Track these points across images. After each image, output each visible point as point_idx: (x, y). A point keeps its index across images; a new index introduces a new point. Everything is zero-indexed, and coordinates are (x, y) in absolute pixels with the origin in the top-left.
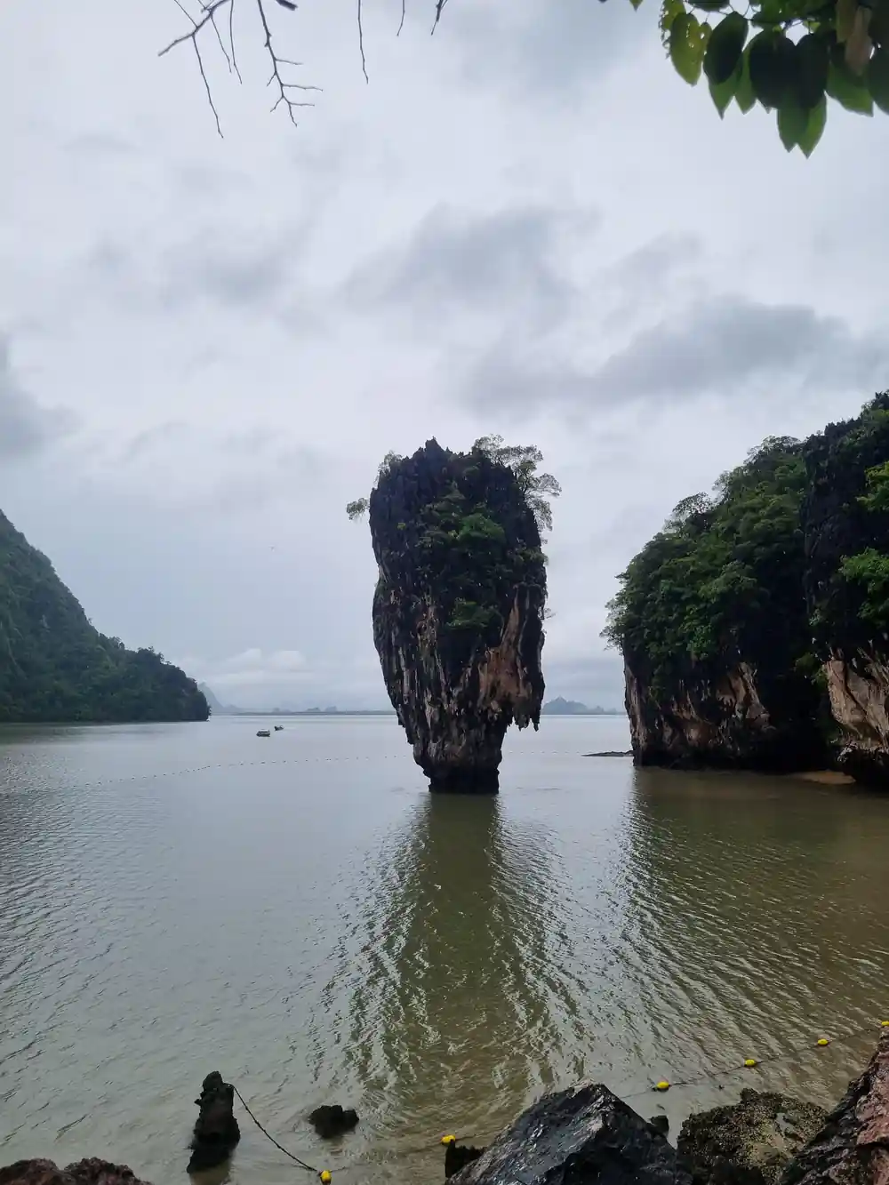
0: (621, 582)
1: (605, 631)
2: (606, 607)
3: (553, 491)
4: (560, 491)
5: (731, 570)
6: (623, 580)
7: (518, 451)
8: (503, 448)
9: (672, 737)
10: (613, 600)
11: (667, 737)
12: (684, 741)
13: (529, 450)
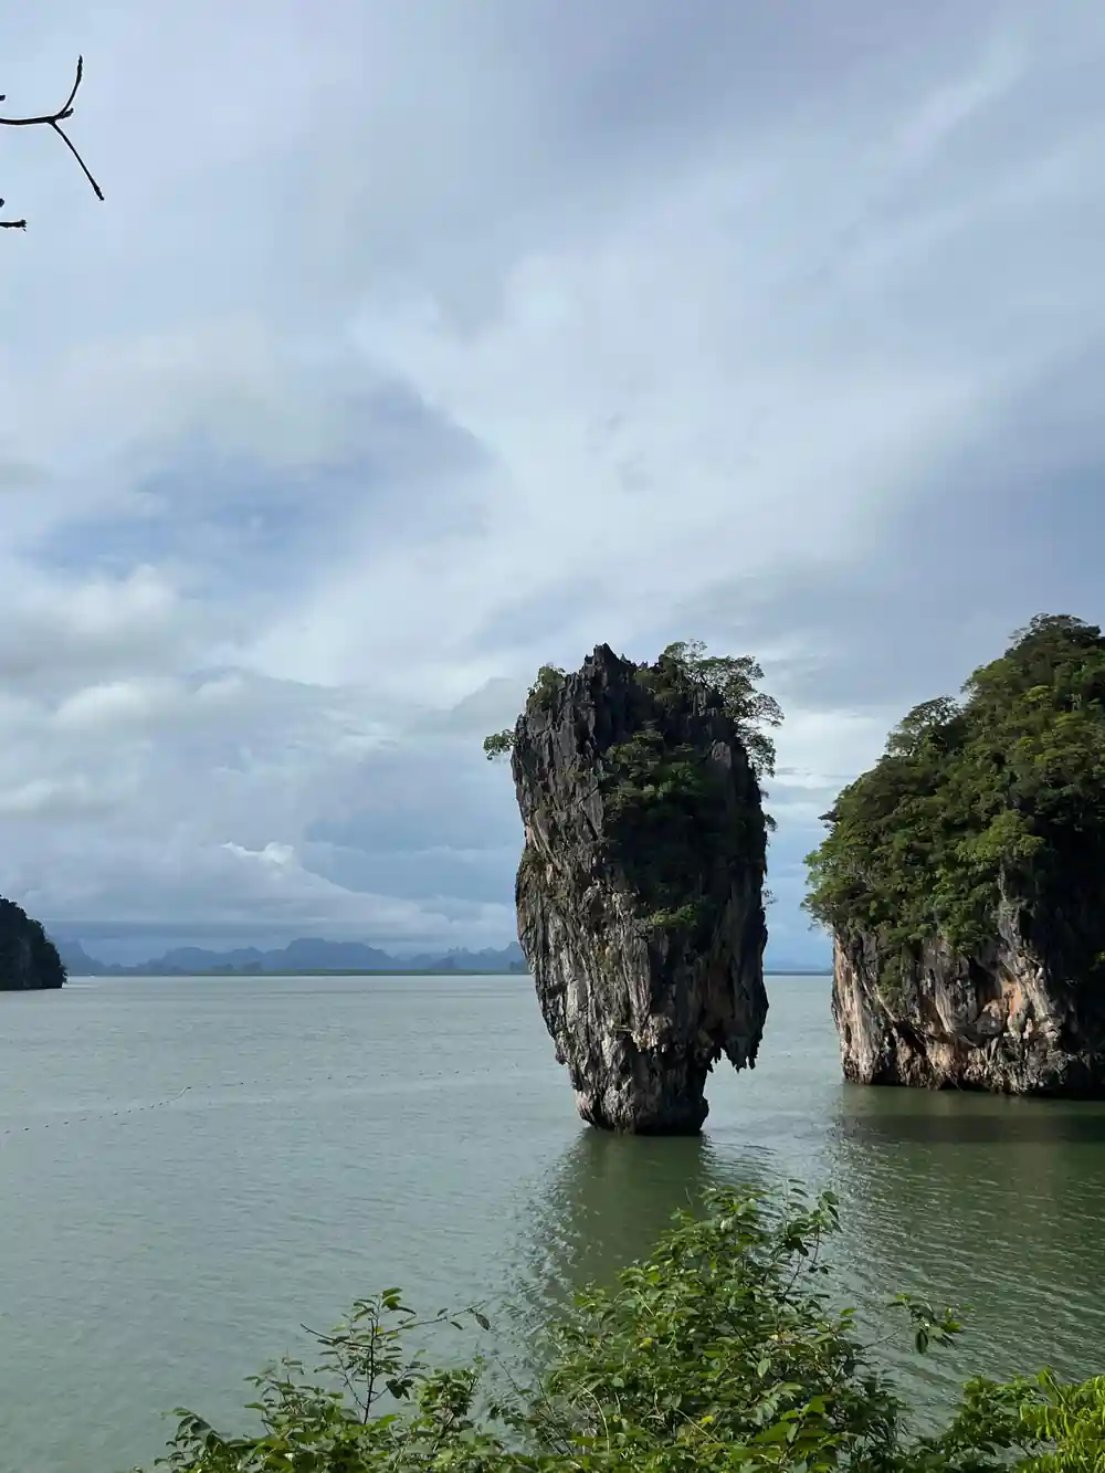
0: (827, 826)
1: (807, 901)
2: (805, 862)
3: (773, 719)
4: (783, 718)
5: (1005, 823)
6: (829, 822)
7: (728, 663)
8: (706, 658)
9: (909, 1062)
10: (814, 852)
11: (902, 1062)
12: (926, 1067)
13: (746, 662)
